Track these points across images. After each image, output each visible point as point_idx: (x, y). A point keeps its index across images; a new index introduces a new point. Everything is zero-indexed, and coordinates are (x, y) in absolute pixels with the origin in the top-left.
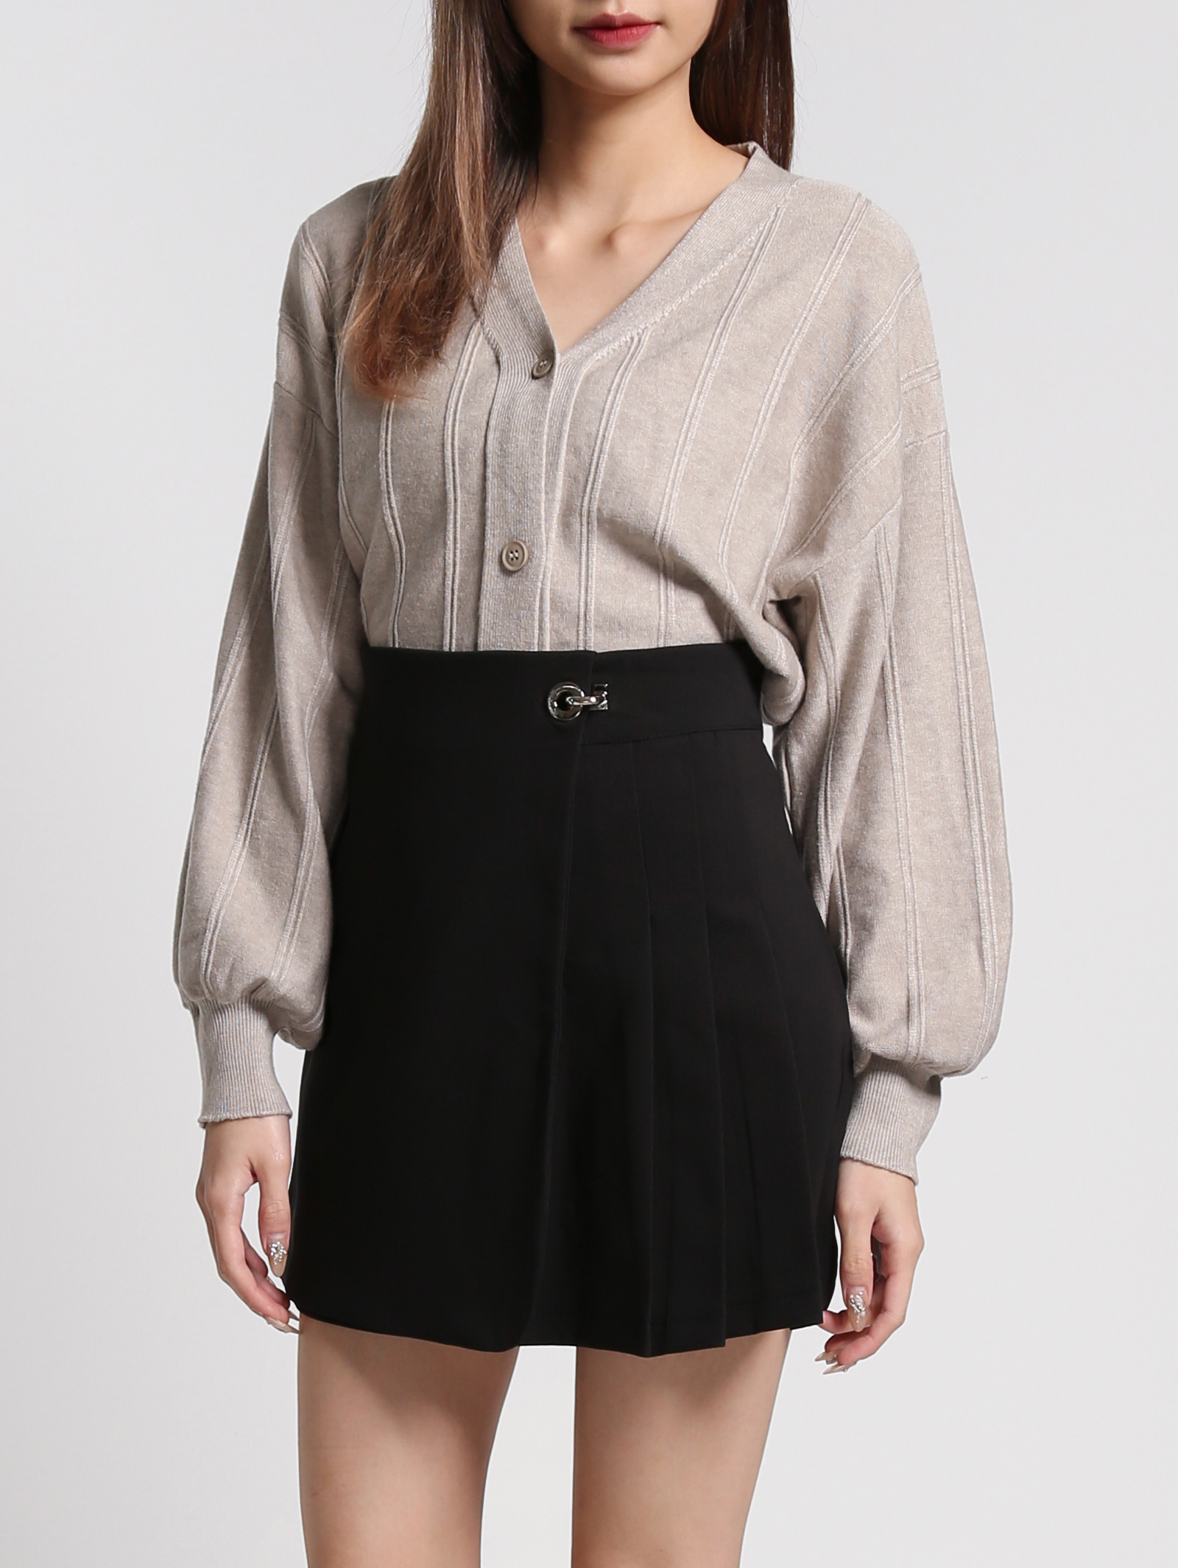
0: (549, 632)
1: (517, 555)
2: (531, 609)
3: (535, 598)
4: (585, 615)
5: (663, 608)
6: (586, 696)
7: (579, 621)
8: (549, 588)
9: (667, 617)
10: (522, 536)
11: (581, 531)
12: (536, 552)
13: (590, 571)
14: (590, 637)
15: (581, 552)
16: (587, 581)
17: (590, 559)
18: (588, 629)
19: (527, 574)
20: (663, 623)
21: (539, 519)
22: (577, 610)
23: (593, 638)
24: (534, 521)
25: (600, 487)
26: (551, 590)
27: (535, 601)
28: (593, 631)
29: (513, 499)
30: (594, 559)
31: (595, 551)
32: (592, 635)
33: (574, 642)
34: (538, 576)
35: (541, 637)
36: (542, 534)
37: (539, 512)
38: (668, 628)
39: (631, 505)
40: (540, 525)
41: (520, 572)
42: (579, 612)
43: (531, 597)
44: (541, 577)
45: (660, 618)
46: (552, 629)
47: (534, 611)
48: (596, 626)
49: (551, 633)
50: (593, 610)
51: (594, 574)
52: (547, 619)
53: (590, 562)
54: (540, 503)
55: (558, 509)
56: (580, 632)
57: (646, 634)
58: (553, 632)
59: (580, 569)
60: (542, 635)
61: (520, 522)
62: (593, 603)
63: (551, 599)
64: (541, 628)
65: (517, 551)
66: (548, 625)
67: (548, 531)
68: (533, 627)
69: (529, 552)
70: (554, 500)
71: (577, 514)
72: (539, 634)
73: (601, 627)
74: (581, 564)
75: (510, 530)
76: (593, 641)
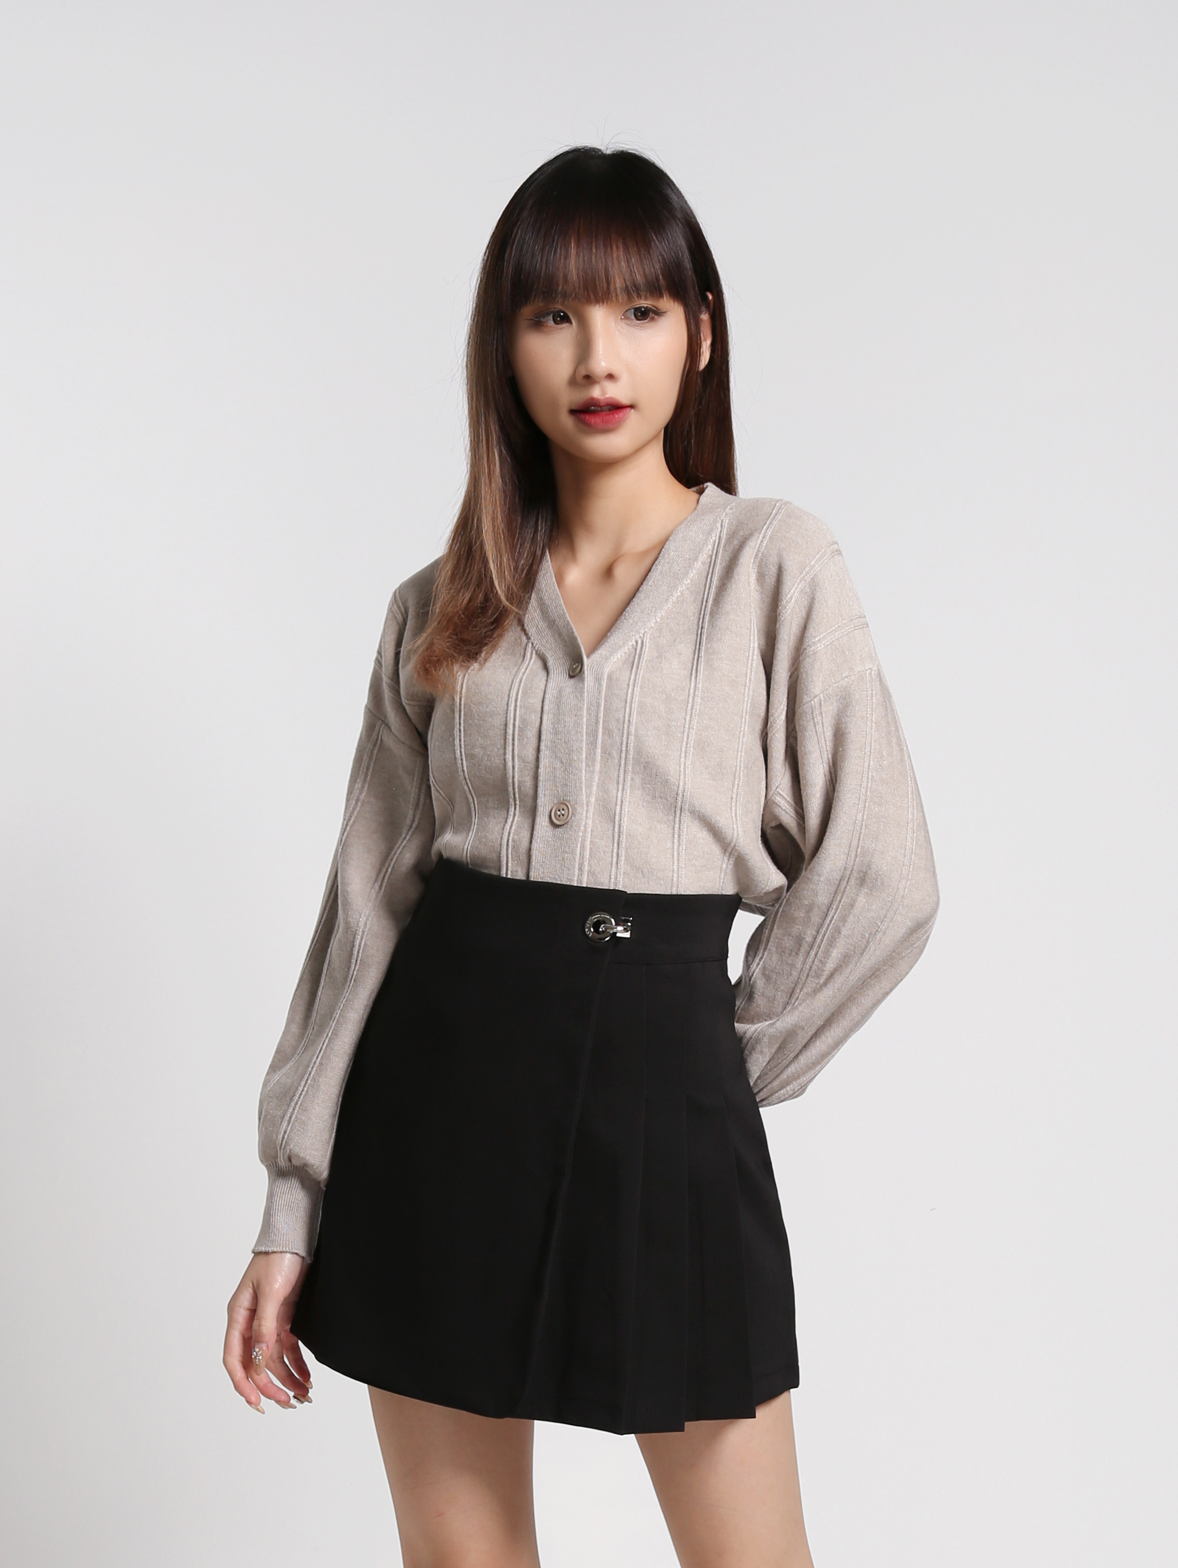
0: (586, 873)
1: (563, 812)
2: (573, 853)
3: (577, 844)
4: (617, 864)
5: (676, 862)
6: (616, 925)
7: (611, 868)
8: (589, 840)
9: (678, 871)
10: (568, 796)
11: (617, 796)
12: (578, 808)
13: (621, 829)
14: (620, 881)
15: (615, 813)
16: (619, 836)
17: (622, 819)
18: (618, 875)
19: (571, 826)
20: (675, 875)
21: (581, 783)
22: (610, 859)
23: (621, 882)
24: (577, 784)
25: (631, 762)
26: (591, 841)
27: (577, 847)
28: (622, 877)
29: (561, 767)
30: (625, 819)
31: (626, 812)
32: (621, 880)
33: (606, 881)
34: (580, 828)
35: (580, 877)
36: (583, 795)
37: (581, 777)
38: (680, 879)
39: (657, 775)
40: (581, 788)
41: (566, 825)
42: (612, 860)
43: (574, 844)
44: (582, 828)
45: (673, 871)
46: (589, 872)
47: (576, 855)
48: (624, 873)
49: (588, 874)
50: (623, 861)
51: (625, 832)
52: (586, 864)
53: (622, 822)
54: (582, 770)
55: (597, 779)
56: (612, 876)
57: (662, 883)
58: (590, 874)
59: (614, 827)
60: (581, 875)
61: (566, 785)
62: (623, 855)
63: (590, 848)
64: (580, 869)
65: (563, 810)
66: (586, 868)
67: (588, 796)
68: (574, 867)
69: (572, 809)
70: (594, 772)
71: (615, 782)
72: (578, 874)
73: (628, 875)
74: (614, 822)
75: (558, 791)
76: (621, 884)
